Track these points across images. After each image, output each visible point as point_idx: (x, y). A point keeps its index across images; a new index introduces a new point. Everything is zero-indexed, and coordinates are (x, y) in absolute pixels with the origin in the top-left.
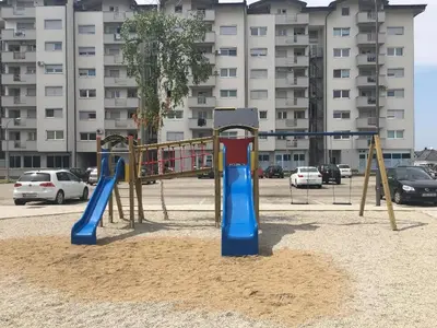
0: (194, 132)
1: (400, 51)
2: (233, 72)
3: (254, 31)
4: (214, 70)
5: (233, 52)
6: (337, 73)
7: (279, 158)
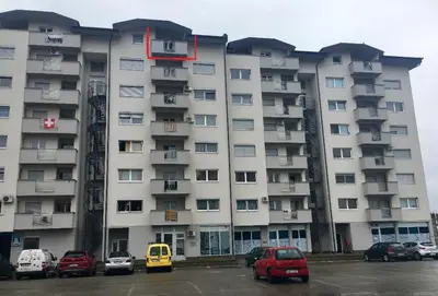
0: (158, 198)
1: (400, 106)
2: (212, 118)
3: (235, 73)
4: (185, 117)
5: (211, 95)
6: (335, 128)
7: (273, 236)
